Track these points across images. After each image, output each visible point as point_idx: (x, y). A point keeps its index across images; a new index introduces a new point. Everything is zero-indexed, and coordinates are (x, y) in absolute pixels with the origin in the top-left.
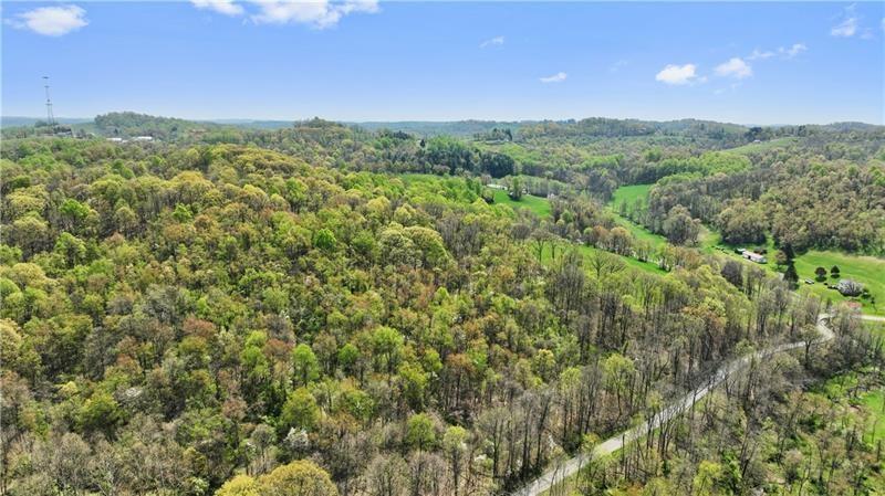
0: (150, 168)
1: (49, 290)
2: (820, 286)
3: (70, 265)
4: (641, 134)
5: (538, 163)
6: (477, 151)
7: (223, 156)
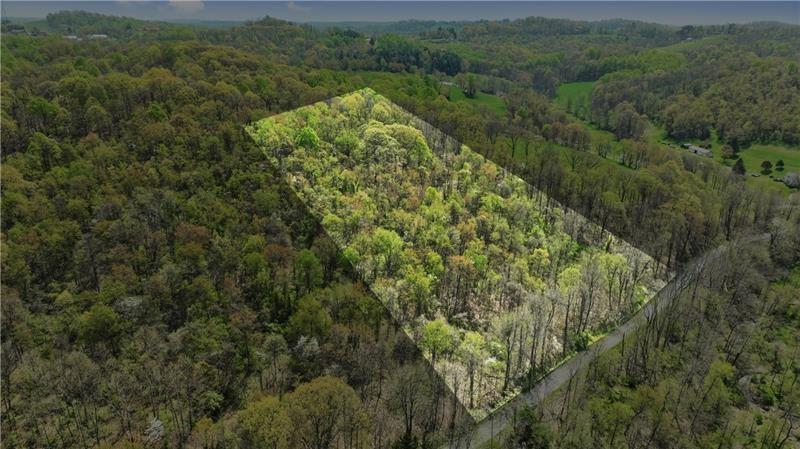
0: (113, 66)
1: (28, 194)
2: (766, 179)
3: (46, 167)
4: (578, 33)
5: (483, 61)
6: (426, 49)
7: (186, 53)
